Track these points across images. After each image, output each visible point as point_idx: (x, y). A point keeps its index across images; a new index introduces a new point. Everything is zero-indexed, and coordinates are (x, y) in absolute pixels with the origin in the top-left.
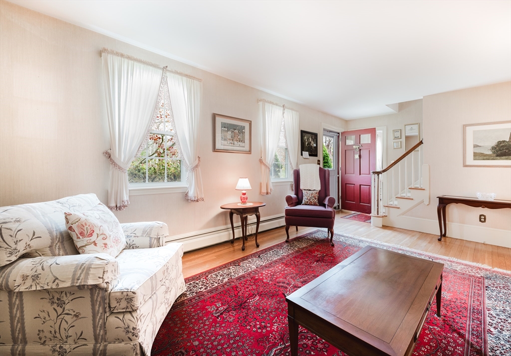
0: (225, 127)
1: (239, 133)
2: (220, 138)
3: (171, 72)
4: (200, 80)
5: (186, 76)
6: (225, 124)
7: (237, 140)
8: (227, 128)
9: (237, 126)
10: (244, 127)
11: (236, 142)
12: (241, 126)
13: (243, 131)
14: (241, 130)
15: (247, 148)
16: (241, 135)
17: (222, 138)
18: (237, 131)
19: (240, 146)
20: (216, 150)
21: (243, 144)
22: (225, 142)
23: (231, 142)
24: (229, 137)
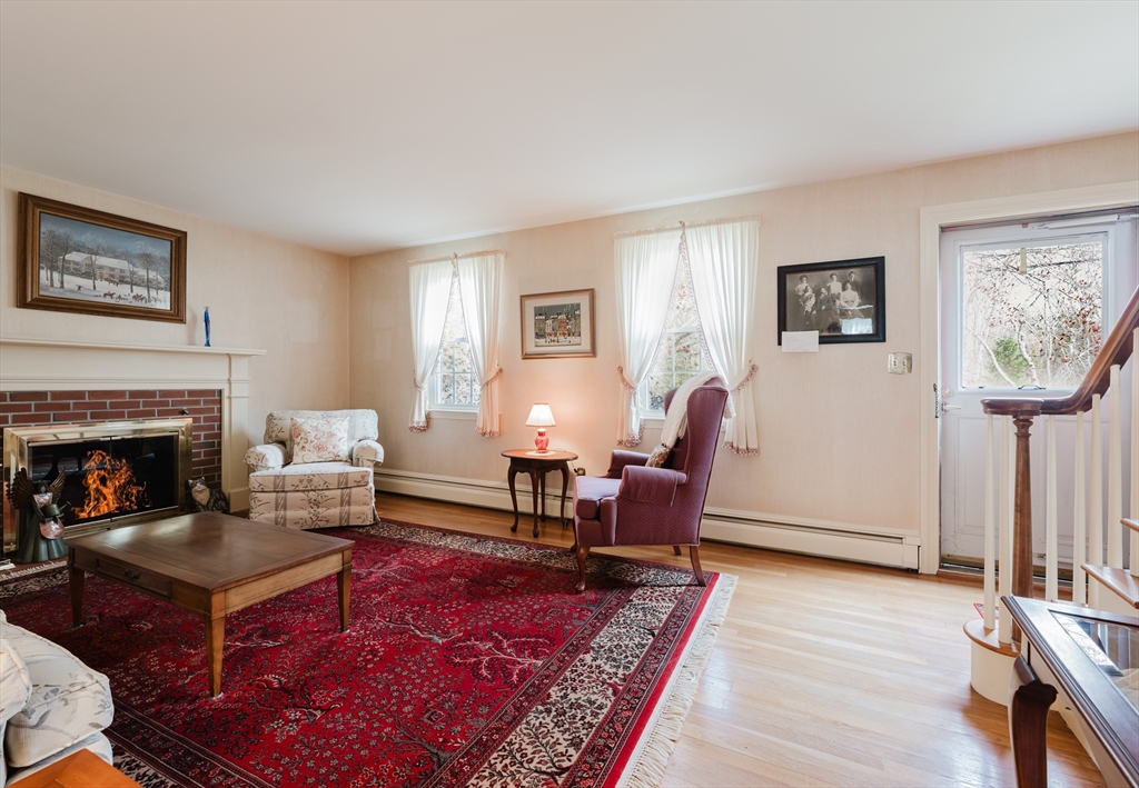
0: (540, 315)
1: (568, 318)
2: (533, 335)
3: (462, 257)
4: (494, 252)
5: (479, 254)
6: (540, 308)
7: (564, 334)
8: (545, 314)
9: (564, 306)
10: (578, 305)
11: (561, 338)
12: (572, 305)
13: (577, 313)
14: (572, 312)
15: (586, 345)
16: (573, 321)
17: (537, 334)
18: (563, 317)
19: (570, 344)
20: (526, 357)
21: (577, 340)
22: (542, 341)
23: (553, 338)
24: (549, 330)
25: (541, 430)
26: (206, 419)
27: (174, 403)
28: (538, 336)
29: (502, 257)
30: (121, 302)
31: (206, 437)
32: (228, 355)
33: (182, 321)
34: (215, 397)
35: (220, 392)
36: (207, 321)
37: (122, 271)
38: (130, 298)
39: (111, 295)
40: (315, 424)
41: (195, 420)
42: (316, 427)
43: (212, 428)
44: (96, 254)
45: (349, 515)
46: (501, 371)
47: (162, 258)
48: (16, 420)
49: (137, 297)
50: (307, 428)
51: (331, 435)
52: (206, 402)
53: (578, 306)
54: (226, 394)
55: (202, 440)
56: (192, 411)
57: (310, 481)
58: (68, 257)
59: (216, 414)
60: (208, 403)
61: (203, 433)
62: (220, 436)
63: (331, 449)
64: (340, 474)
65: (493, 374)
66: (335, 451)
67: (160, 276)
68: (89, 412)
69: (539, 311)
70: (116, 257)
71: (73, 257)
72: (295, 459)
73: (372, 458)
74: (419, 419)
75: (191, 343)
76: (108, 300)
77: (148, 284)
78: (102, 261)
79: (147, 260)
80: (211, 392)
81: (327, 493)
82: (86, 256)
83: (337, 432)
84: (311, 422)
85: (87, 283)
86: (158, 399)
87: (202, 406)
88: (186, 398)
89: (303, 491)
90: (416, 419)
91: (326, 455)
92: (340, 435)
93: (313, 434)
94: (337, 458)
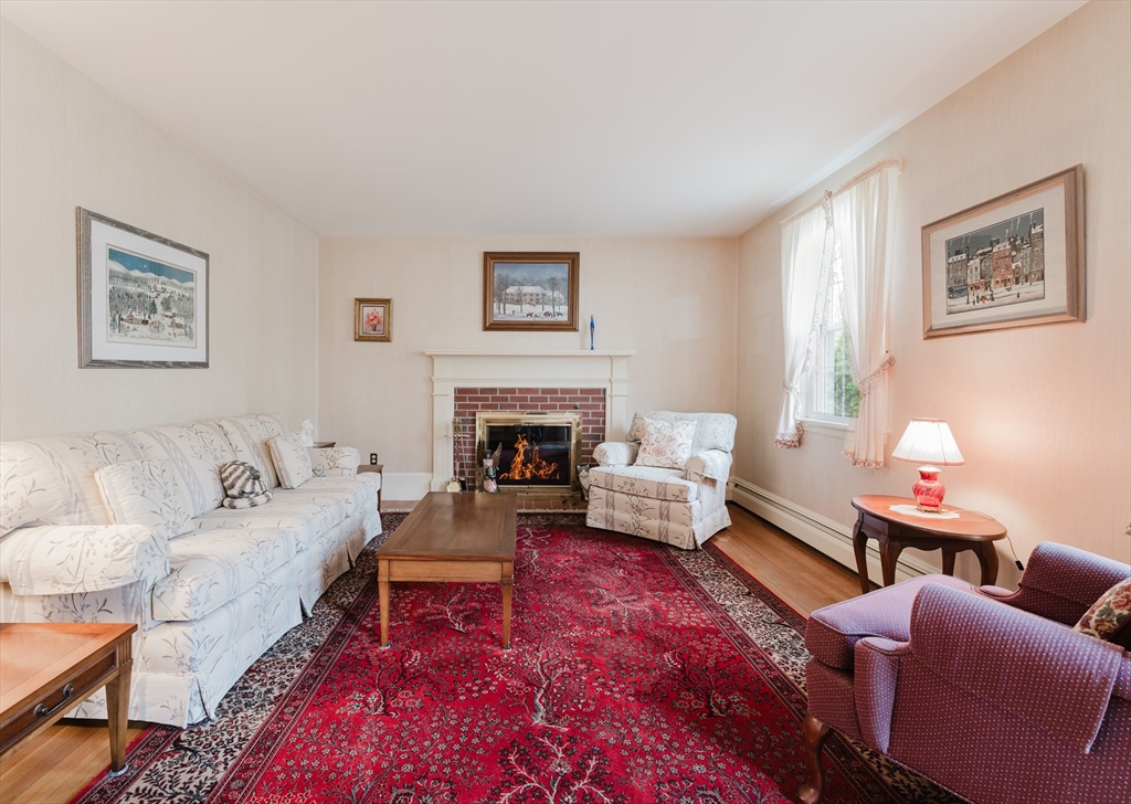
0: (958, 253)
1: (1014, 247)
2: (944, 293)
3: (838, 193)
6: (957, 241)
7: (1005, 282)
8: (968, 250)
9: (1006, 224)
10: (1039, 213)
11: (1000, 291)
12: (1025, 218)
13: (1038, 229)
14: (1024, 232)
15: (1058, 297)
16: (1027, 251)
17: (951, 290)
18: (1005, 246)
19: (1019, 299)
20: (932, 334)
21: (1034, 288)
22: (960, 302)
23: (981, 293)
24: (973, 278)
25: (927, 469)
26: (594, 414)
27: (570, 400)
28: (953, 292)
29: (893, 173)
30: (537, 319)
31: (593, 430)
32: (610, 357)
33: (575, 330)
34: (599, 395)
35: (605, 390)
36: (592, 325)
37: (537, 295)
38: (542, 315)
39: (531, 315)
40: (659, 426)
41: (586, 414)
42: (659, 429)
43: (598, 422)
44: (523, 285)
45: (667, 531)
46: (891, 362)
47: (563, 279)
48: (483, 407)
49: (547, 314)
50: (651, 429)
51: (672, 439)
52: (593, 399)
53: (1039, 216)
54: (608, 393)
55: (590, 433)
56: (582, 407)
57: (632, 485)
58: (508, 291)
59: (601, 410)
60: (594, 399)
61: (591, 427)
62: (603, 430)
63: (669, 454)
64: (660, 484)
65: (876, 365)
66: (673, 457)
67: (561, 295)
68: (518, 404)
69: (955, 247)
70: (534, 285)
71: (512, 290)
72: (638, 461)
73: (700, 473)
74: (786, 429)
75: (583, 347)
76: (529, 319)
77: (554, 302)
78: (527, 289)
79: (553, 284)
80: (599, 390)
81: (647, 501)
82: (516, 288)
83: (678, 437)
84: (655, 426)
85: (517, 308)
86: (559, 395)
87: (590, 403)
88: (579, 395)
89: (628, 494)
90: (781, 429)
91: (664, 462)
92: (680, 440)
93: (655, 436)
94: (675, 466)
